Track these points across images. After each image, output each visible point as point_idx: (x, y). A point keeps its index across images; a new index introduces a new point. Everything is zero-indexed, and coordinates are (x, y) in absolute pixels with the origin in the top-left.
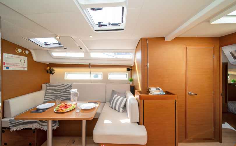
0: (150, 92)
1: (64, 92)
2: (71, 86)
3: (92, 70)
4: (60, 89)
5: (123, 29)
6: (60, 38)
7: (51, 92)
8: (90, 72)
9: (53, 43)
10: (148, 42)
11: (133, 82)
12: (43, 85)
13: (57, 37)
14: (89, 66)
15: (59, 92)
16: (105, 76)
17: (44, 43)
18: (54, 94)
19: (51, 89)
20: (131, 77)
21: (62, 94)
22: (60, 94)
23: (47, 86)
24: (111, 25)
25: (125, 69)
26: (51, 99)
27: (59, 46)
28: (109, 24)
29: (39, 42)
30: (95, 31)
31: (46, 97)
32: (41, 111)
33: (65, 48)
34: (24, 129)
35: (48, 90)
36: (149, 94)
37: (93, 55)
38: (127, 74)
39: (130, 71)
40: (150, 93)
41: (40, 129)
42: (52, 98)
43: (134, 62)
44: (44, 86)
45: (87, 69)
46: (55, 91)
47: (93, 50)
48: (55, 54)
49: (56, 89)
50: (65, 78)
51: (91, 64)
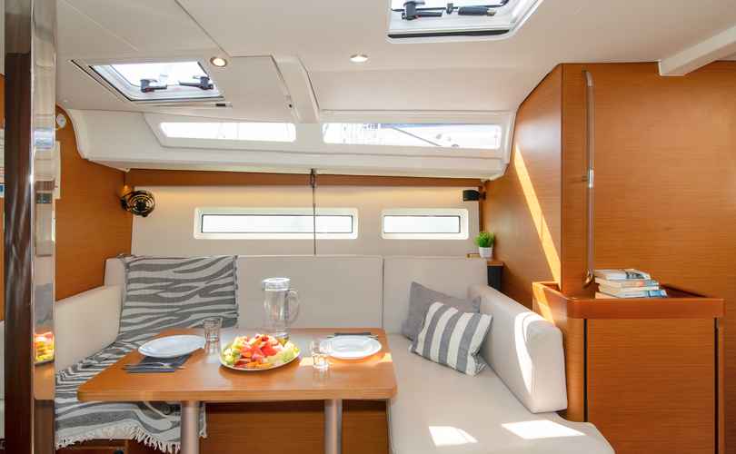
0: (600, 289)
1: (204, 292)
2: (231, 266)
3: (323, 195)
4: (188, 281)
5: (506, 31)
6: (226, 64)
7: (148, 292)
8: (314, 206)
9: (182, 84)
10: (590, 83)
11: (494, 251)
12: (108, 260)
13: (215, 62)
14: (313, 180)
15: (183, 294)
16: (370, 224)
17: (139, 84)
18: (163, 300)
19: (145, 280)
20: (482, 228)
21: (197, 299)
22: (187, 302)
23: (127, 266)
24: (455, 13)
25: (458, 193)
26: (146, 325)
27: (199, 93)
28: (450, 9)
29: (122, 80)
30: (390, 36)
31: (127, 312)
32: (166, 365)
33: (218, 105)
34: (77, 443)
35: (133, 286)
36: (598, 296)
37: (335, 133)
38: (465, 213)
39: (475, 204)
40: (598, 291)
41: (146, 442)
42: (150, 320)
43: (507, 161)
44: (115, 266)
45: (303, 195)
46: (166, 289)
47: (336, 113)
48: (173, 130)
49: (167, 280)
50: (197, 235)
51: (318, 172)
